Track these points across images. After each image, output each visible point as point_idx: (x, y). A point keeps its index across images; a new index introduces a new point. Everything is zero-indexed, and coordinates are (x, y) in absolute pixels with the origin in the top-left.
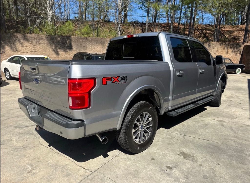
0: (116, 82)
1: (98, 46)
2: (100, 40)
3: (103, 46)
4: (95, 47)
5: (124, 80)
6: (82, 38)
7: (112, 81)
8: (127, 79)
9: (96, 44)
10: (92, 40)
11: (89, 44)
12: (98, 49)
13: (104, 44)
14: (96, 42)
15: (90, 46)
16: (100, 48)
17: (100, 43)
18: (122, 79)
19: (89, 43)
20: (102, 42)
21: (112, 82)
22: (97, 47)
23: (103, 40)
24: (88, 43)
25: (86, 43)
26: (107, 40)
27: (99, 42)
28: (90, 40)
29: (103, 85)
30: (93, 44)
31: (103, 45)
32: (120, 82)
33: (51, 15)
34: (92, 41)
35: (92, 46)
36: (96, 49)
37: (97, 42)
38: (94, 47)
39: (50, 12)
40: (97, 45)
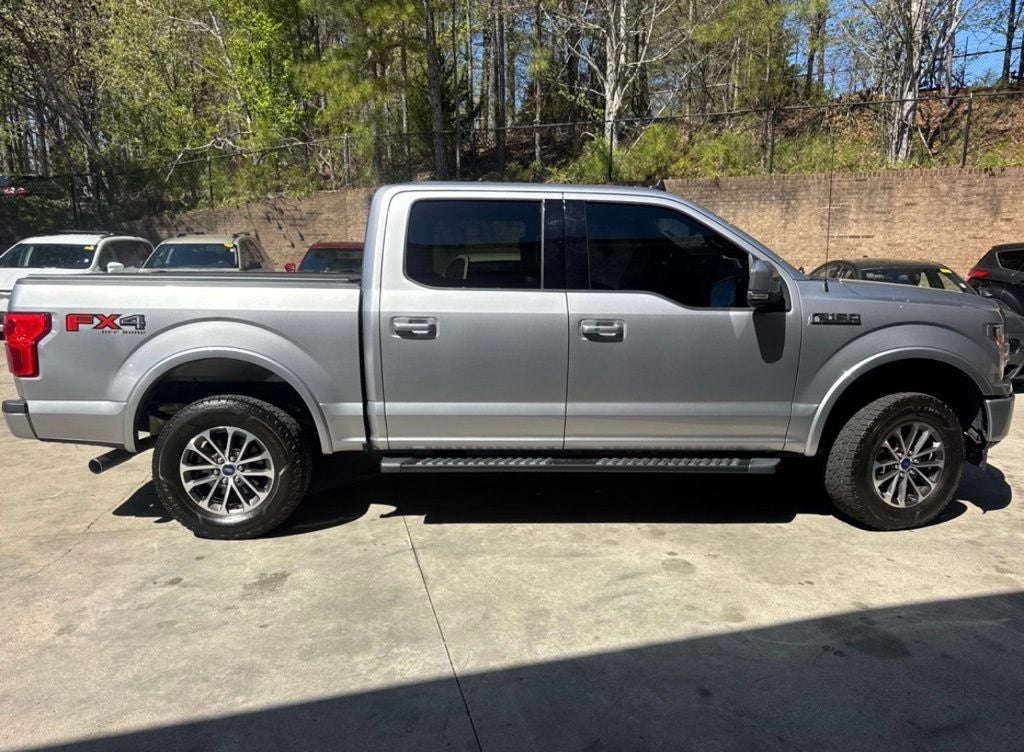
0: (107, 329)
1: (763, 210)
2: (778, 184)
3: (787, 208)
4: (749, 214)
5: (135, 325)
6: (699, 185)
7: (93, 326)
8: (144, 325)
9: (755, 202)
10: (740, 188)
11: (726, 207)
12: (761, 221)
13: (793, 202)
14: (757, 195)
15: (731, 211)
16: (773, 217)
17: (773, 198)
18: (129, 322)
19: (726, 200)
20: (783, 191)
21: (95, 328)
22: (761, 214)
23: (788, 186)
24: (721, 203)
25: (715, 203)
26: (810, 181)
27: (768, 194)
28: (731, 190)
29: (67, 330)
30: (745, 203)
31: (788, 203)
32: (119, 328)
33: (614, 110)
34: (740, 192)
35: (739, 213)
36: (755, 226)
37: (760, 197)
38: (747, 217)
39: (613, 99)
40: (758, 208)
